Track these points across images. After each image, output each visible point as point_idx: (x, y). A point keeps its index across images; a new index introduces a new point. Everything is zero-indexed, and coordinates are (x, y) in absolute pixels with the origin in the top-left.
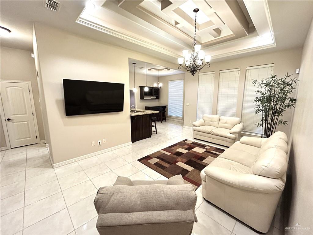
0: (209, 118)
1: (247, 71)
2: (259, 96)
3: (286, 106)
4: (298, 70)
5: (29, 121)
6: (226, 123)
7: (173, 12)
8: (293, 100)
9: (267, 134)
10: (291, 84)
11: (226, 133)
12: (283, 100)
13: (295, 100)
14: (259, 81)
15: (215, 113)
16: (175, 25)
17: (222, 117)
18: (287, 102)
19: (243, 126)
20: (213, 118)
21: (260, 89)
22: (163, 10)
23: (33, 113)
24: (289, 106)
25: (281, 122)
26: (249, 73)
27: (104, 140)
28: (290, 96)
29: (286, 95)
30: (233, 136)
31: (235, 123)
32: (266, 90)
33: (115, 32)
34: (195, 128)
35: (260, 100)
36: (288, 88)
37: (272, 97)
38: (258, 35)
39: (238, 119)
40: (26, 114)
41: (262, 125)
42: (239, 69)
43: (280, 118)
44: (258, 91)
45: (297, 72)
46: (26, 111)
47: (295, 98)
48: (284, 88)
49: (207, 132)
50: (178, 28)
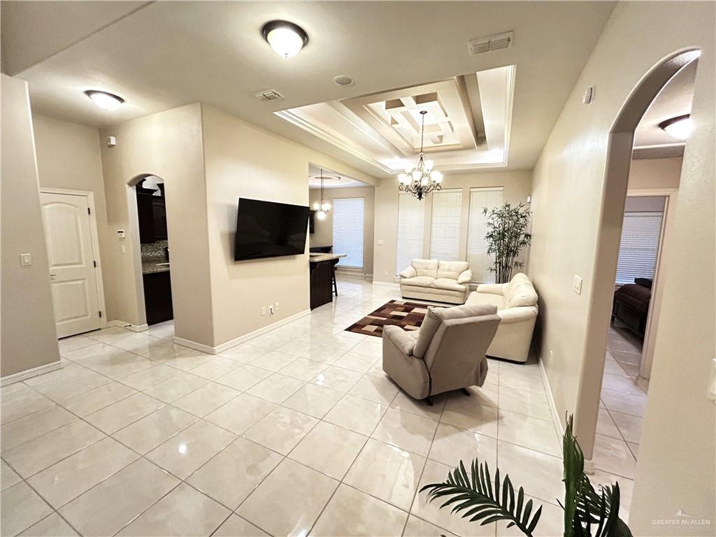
0: (424, 264)
1: (472, 193)
2: (490, 230)
3: (521, 244)
4: (529, 198)
5: (86, 281)
6: (449, 270)
7: (400, 114)
8: (528, 236)
9: (503, 278)
10: (525, 217)
11: (453, 284)
12: (517, 235)
13: (530, 236)
14: (490, 210)
15: (428, 256)
16: (392, 123)
17: (442, 262)
18: (522, 238)
19: (473, 273)
20: (429, 264)
21: (491, 221)
22: (389, 110)
23: (95, 262)
24: (524, 243)
25: (516, 263)
26: (475, 197)
27: (277, 304)
28: (525, 230)
29: (520, 230)
30: (462, 287)
31: (461, 270)
32: (497, 222)
33: (304, 123)
34: (403, 280)
35: (491, 236)
36: (522, 220)
37: (505, 231)
38: (487, 149)
39: (464, 264)
40: (81, 263)
41: (496, 270)
42: (461, 190)
43: (516, 259)
44: (489, 224)
45: (529, 201)
46: (81, 259)
47: (529, 233)
48: (518, 221)
49: (426, 285)
50: (393, 128)
